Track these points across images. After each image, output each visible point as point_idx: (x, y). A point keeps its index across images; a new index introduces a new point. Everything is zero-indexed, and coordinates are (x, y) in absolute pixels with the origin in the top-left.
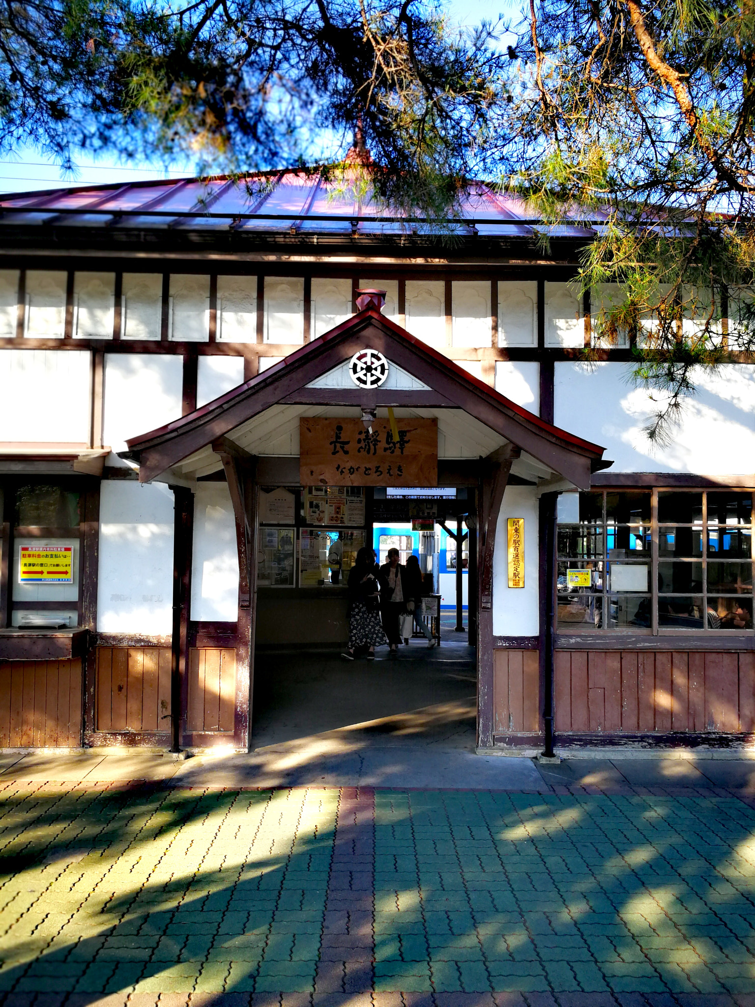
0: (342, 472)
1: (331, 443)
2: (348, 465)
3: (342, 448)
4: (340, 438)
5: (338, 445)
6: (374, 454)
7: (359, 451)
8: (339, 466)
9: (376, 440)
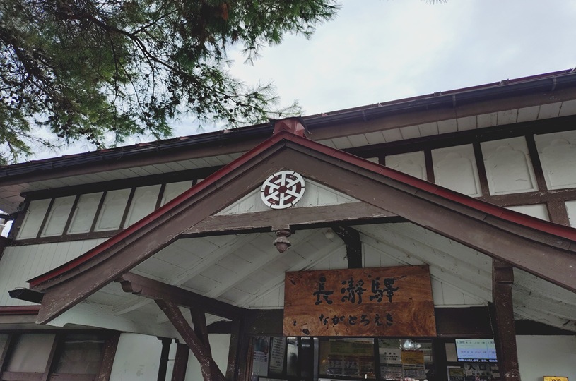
0: (325, 322)
1: (314, 294)
2: (332, 315)
3: (326, 298)
4: (323, 288)
5: (321, 295)
6: (360, 302)
7: (343, 301)
8: (322, 316)
9: (360, 289)
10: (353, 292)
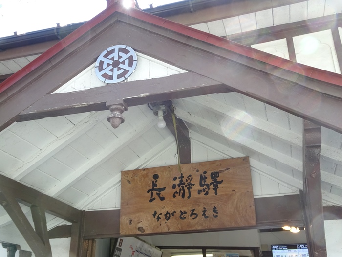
0: (159, 218)
1: (148, 192)
2: (164, 211)
3: (158, 194)
4: (156, 185)
5: (155, 192)
6: (189, 197)
7: (174, 196)
8: (156, 213)
9: (190, 184)
10: (183, 187)
